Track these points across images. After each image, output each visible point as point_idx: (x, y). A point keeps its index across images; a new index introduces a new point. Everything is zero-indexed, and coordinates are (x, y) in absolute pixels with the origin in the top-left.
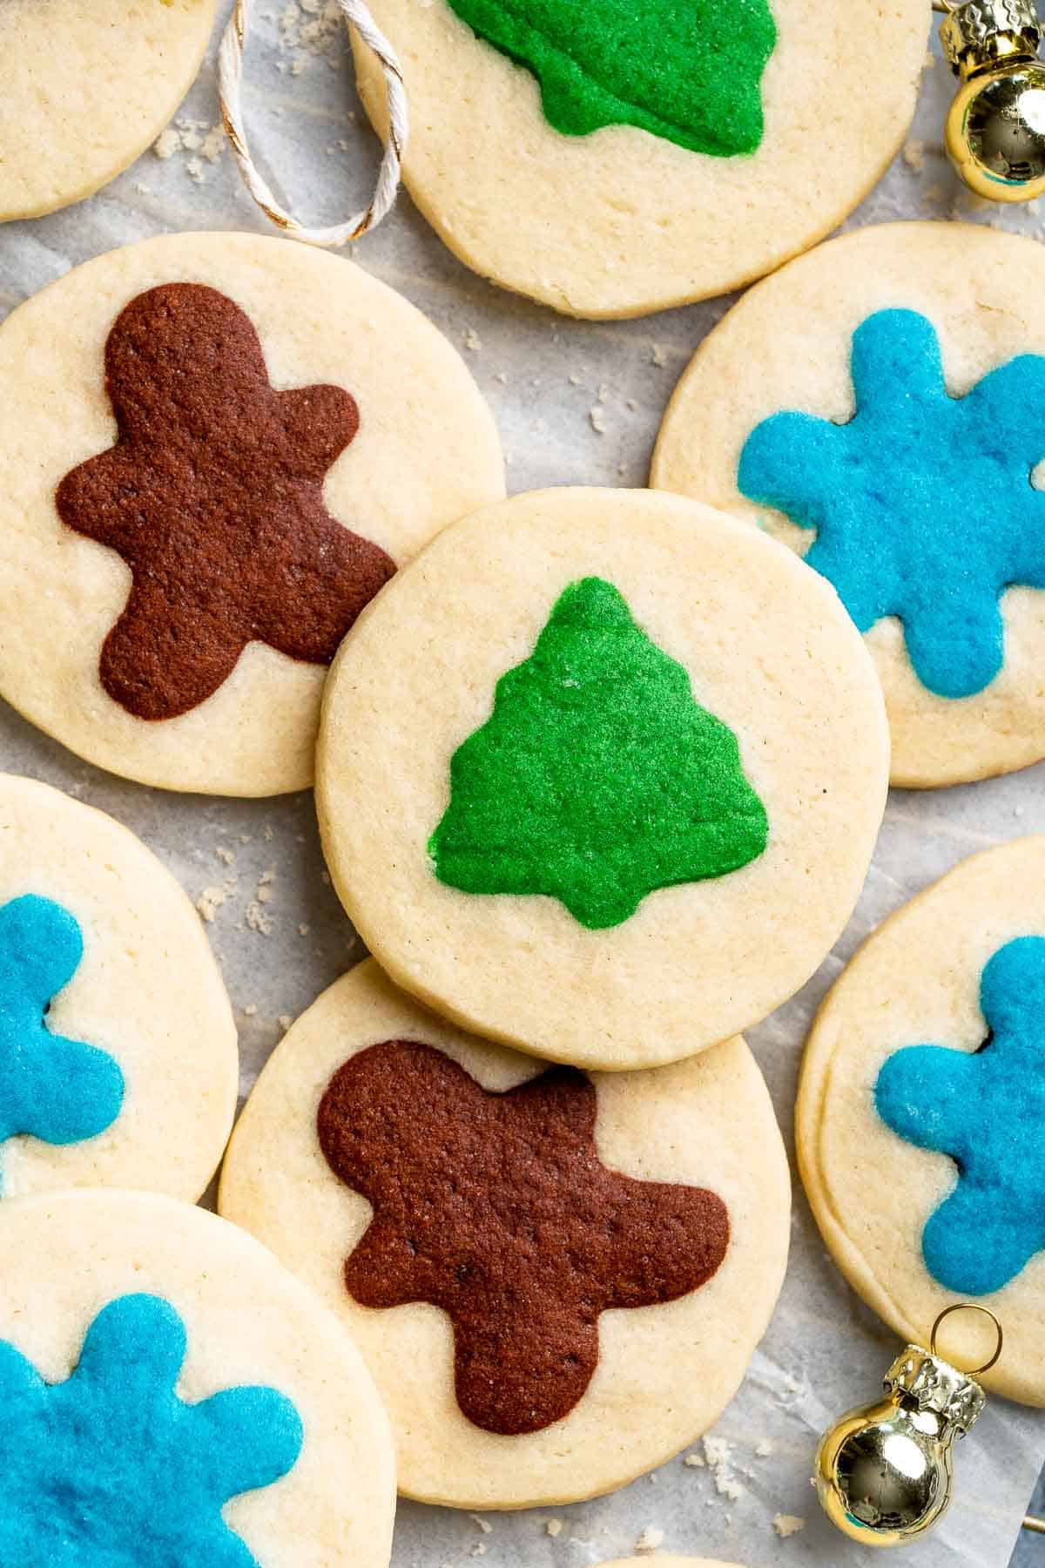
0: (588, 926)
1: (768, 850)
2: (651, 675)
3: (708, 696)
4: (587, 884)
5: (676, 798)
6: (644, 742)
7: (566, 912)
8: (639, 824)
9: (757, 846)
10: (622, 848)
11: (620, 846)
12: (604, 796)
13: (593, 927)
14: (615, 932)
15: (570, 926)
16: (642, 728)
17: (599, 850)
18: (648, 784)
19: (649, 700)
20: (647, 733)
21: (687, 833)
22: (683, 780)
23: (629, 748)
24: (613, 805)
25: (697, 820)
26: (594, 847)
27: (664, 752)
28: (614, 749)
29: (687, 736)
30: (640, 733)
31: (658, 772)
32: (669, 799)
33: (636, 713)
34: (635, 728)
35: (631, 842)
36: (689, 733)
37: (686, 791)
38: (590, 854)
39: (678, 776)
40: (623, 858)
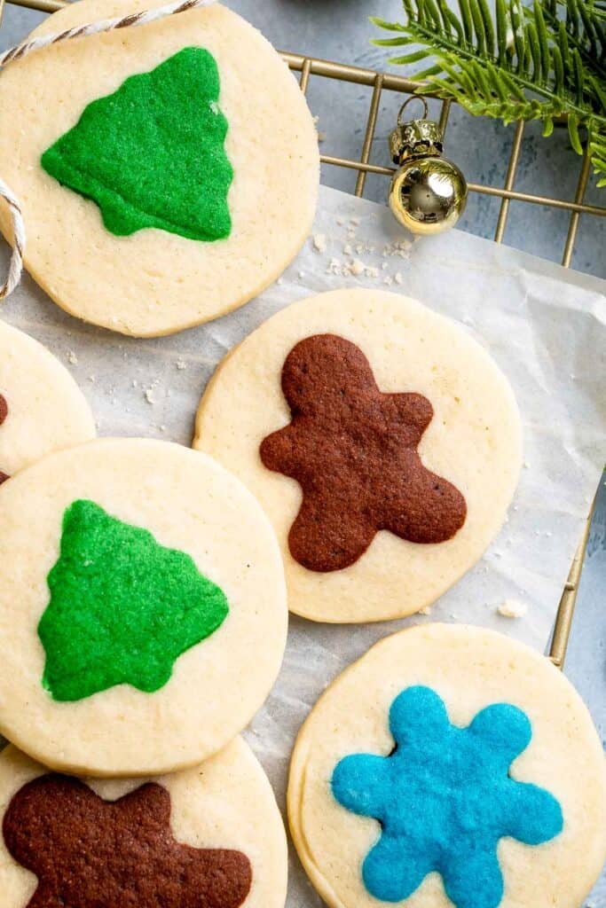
0: (149, 691)
1: (231, 610)
2: (131, 541)
4: (140, 669)
5: (171, 602)
6: (141, 578)
7: (135, 689)
8: (156, 625)
9: (224, 611)
11: (150, 641)
12: (131, 617)
15: (139, 696)
16: (137, 572)
17: (139, 648)
18: (152, 600)
19: (134, 555)
20: (141, 573)
21: (184, 619)
22: (170, 590)
23: (134, 585)
24: (138, 620)
25: (186, 609)
26: (136, 647)
27: (154, 580)
28: (126, 589)
29: (163, 566)
30: (137, 575)
31: (155, 592)
32: (167, 604)
33: (130, 565)
34: (133, 573)
35: (155, 636)
36: (164, 564)
37: (175, 596)
38: (135, 652)
39: (167, 590)
40: (154, 646)
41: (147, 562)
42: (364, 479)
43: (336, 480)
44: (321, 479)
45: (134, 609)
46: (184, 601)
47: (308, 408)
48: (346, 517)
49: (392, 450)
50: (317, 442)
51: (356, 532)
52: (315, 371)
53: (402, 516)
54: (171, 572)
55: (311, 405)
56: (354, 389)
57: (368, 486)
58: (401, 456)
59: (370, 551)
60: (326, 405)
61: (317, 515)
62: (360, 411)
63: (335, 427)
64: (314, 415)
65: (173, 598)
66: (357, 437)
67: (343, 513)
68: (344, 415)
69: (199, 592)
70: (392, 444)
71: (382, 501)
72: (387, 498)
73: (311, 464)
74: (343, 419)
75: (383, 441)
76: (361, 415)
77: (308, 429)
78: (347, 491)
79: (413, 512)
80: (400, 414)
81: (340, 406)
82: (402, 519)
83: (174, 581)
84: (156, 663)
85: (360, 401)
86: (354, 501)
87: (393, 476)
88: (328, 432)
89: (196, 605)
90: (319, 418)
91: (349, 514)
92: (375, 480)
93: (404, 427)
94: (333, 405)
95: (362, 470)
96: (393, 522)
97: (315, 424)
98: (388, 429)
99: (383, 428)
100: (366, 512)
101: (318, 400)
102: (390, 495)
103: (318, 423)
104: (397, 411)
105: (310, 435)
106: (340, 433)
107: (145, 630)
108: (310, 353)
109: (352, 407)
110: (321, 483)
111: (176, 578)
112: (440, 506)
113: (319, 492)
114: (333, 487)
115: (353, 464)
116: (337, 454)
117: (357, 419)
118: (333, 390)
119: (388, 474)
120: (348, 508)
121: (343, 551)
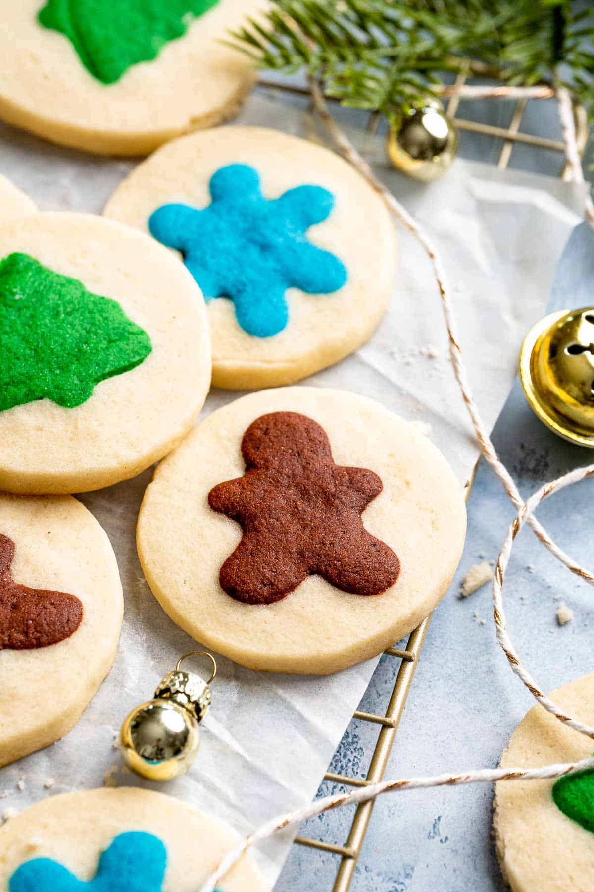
0: (69, 407)
1: (153, 350)
2: (62, 285)
3: (95, 289)
4: (61, 386)
5: (96, 334)
6: (68, 314)
7: (55, 404)
8: (80, 350)
9: (148, 349)
10: (75, 364)
11: (72, 363)
12: (56, 342)
13: (71, 407)
14: (85, 405)
15: (59, 411)
16: (66, 308)
17: (62, 369)
18: (77, 331)
19: (64, 296)
20: (69, 310)
21: (107, 348)
22: (95, 324)
23: (61, 318)
24: (62, 345)
25: (111, 342)
26: (59, 368)
27: (81, 315)
28: (54, 321)
29: (91, 306)
30: (65, 310)
31: (82, 325)
32: (92, 335)
33: (60, 302)
34: (61, 309)
35: (77, 360)
36: (92, 305)
37: (100, 329)
38: (58, 371)
39: (93, 324)
40: (76, 368)
41: (76, 302)
42: (304, 527)
43: (277, 524)
44: (263, 521)
45: (59, 335)
46: (108, 335)
47: (262, 462)
48: (280, 555)
49: (337, 508)
50: (265, 491)
51: (288, 570)
52: (275, 435)
53: (336, 562)
54: (99, 311)
55: (266, 460)
56: (310, 454)
57: (307, 533)
58: (345, 514)
59: (298, 591)
60: (280, 461)
61: (252, 550)
62: (311, 472)
63: (285, 481)
64: (267, 468)
65: (99, 331)
66: (304, 493)
67: (278, 551)
68: (296, 472)
69: (124, 329)
70: (337, 502)
71: (318, 546)
72: (324, 544)
73: (256, 507)
74: (294, 475)
75: (329, 500)
76: (312, 476)
77: (259, 479)
78: (286, 533)
79: (347, 560)
80: (351, 481)
81: (293, 465)
82: (335, 565)
83: (100, 318)
84: (76, 382)
85: (314, 464)
86: (290, 542)
87: (333, 527)
88: (277, 483)
89: (120, 340)
90: (271, 472)
91: (284, 553)
92: (314, 529)
93: (352, 492)
94: (287, 463)
95: (303, 520)
96: (325, 566)
97: (266, 475)
98: (336, 490)
99: (332, 488)
100: (301, 553)
101: (274, 458)
102: (327, 542)
103: (269, 475)
104: (347, 477)
105: (260, 484)
106: (289, 487)
107: (68, 354)
108: (274, 421)
109: (304, 468)
110: (262, 525)
111: (102, 316)
112: (374, 559)
113: (259, 532)
114: (273, 529)
115: (296, 513)
116: (283, 503)
117: (308, 478)
118: (290, 451)
119: (329, 525)
120: (284, 547)
121: (272, 584)
